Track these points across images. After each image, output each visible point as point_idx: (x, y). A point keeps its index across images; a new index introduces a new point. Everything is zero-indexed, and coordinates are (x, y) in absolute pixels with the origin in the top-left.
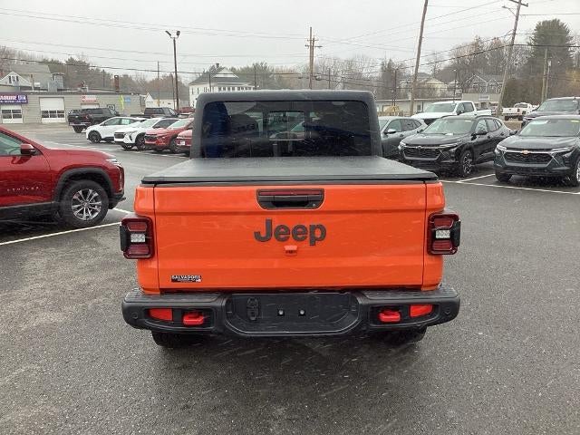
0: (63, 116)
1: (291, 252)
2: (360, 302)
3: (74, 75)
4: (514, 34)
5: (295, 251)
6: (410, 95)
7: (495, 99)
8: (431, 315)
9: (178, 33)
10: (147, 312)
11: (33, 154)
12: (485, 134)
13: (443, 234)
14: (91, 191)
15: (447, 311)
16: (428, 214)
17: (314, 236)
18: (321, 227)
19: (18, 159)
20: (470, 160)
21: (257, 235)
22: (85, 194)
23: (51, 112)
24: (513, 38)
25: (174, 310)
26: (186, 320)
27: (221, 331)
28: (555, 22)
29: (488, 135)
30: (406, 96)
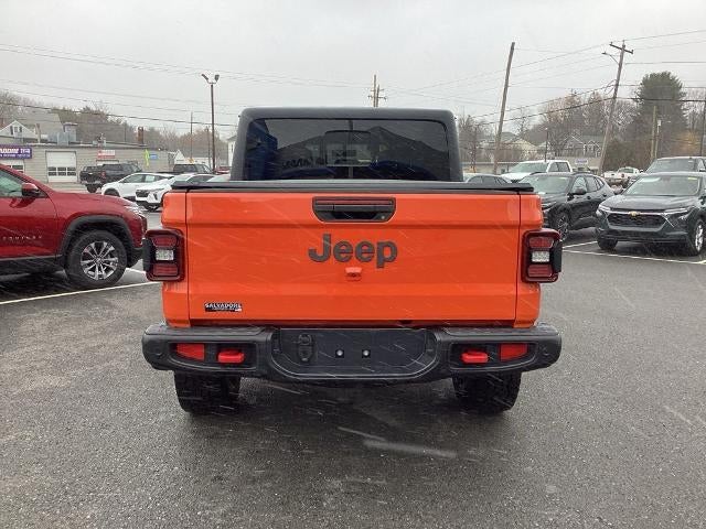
0: (74, 174)
1: (353, 275)
2: (438, 339)
3: (89, 127)
4: (617, 85)
5: (359, 275)
6: (492, 158)
7: (594, 164)
8: (525, 358)
9: (217, 78)
10: (174, 346)
11: (37, 196)
12: (584, 193)
13: (541, 257)
14: (105, 244)
15: (546, 352)
16: (522, 232)
17: (382, 256)
18: (389, 245)
19: (18, 201)
20: (566, 224)
21: (312, 253)
22: (99, 247)
23: (59, 169)
24: (616, 90)
25: (206, 344)
26: (222, 358)
27: (265, 372)
28: (665, 76)
29: (587, 194)
30: (488, 159)
